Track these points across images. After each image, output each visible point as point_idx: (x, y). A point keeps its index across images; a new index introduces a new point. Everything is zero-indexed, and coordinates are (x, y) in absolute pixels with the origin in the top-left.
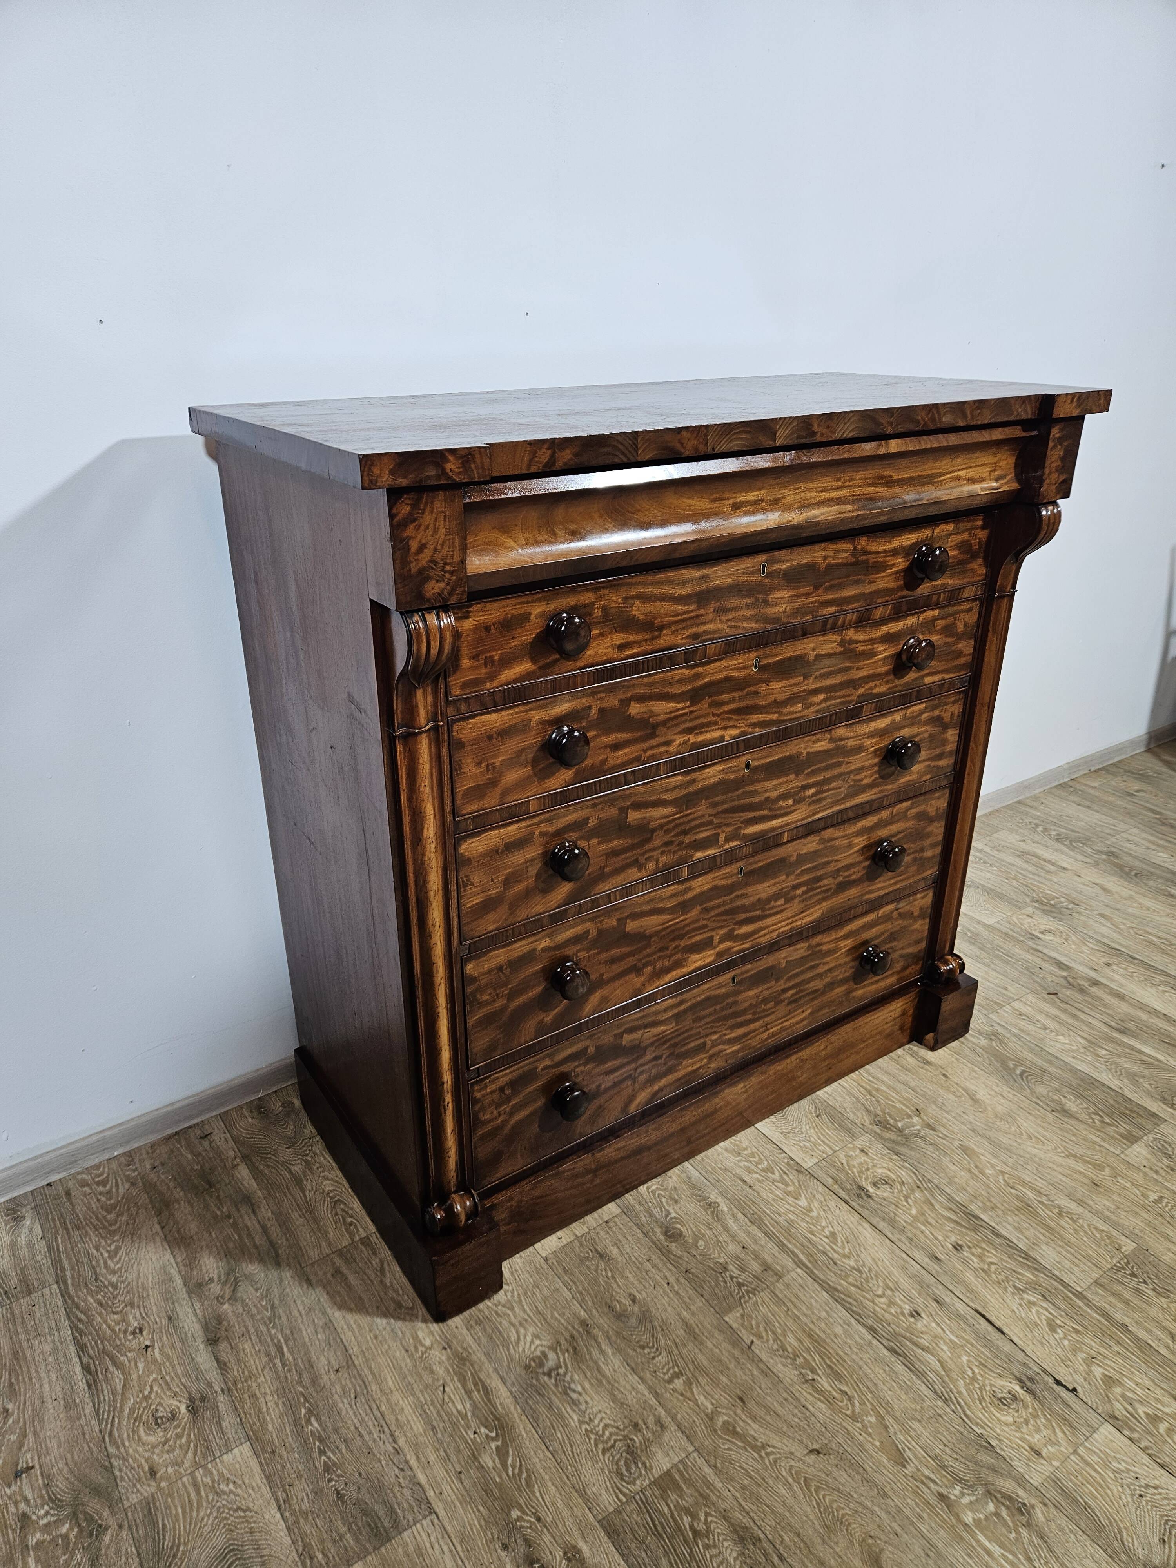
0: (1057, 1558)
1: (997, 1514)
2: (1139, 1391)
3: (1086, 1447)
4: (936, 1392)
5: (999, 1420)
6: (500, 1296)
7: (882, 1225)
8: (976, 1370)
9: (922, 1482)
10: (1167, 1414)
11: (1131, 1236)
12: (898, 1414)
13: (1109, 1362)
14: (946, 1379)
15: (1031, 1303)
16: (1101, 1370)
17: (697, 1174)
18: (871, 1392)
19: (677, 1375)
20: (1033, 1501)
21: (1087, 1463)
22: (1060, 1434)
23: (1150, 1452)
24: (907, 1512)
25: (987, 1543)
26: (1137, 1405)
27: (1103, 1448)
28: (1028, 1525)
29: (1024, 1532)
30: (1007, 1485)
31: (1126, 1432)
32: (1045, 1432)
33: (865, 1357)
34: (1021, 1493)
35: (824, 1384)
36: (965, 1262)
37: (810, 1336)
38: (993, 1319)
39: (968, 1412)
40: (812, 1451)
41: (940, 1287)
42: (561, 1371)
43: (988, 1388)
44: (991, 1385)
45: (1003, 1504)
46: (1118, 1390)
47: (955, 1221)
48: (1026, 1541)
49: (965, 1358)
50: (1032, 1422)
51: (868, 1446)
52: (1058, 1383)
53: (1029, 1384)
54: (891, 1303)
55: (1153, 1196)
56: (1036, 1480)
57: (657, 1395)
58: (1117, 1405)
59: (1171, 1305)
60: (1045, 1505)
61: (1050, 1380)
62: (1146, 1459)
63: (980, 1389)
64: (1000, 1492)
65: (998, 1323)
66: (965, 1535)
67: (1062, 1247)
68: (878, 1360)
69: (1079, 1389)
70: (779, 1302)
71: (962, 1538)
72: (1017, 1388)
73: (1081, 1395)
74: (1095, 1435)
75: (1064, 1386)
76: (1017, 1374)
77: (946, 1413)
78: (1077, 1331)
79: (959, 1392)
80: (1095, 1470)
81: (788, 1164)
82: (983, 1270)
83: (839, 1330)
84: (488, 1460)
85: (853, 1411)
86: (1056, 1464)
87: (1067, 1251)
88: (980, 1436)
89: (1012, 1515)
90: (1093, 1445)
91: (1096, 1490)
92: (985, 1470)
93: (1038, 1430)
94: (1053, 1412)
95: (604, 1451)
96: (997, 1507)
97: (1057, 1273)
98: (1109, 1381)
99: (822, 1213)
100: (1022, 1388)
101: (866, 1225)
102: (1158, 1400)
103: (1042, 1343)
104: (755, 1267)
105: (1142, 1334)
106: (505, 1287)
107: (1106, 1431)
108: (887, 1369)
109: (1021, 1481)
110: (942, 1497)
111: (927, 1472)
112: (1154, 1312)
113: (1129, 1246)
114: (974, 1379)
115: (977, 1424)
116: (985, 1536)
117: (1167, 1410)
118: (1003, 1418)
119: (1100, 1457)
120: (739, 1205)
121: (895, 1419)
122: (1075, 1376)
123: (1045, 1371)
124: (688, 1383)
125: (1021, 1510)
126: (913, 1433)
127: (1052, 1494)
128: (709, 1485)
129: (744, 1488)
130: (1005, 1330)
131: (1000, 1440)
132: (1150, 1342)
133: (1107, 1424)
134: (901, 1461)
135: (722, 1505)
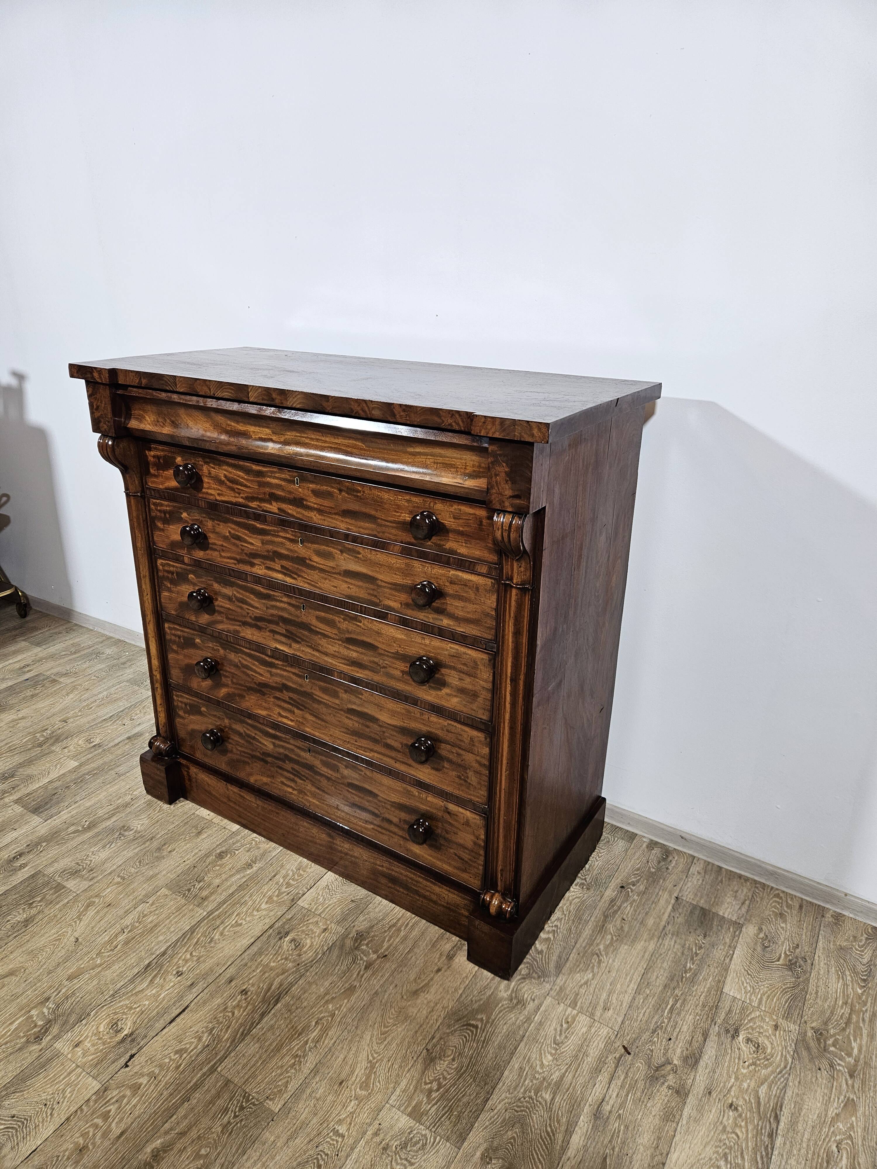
0: (6, 1057)
1: (36, 1026)
2: (128, 1107)
3: (82, 1073)
4: (119, 990)
5: (100, 1024)
6: (166, 806)
7: (255, 948)
8: (138, 1009)
9: (57, 989)
10: (110, 1125)
11: (286, 1109)
12: (103, 973)
13: (152, 1087)
14: (130, 994)
15: (200, 1039)
16: (145, 1082)
17: (274, 855)
18: (117, 959)
19: (123, 878)
20: (43, 1044)
21: (69, 1074)
22: (91, 1058)
23: (79, 1112)
24: (38, 985)
25: (17, 1022)
26: (116, 1106)
27: (81, 1083)
28: (28, 1042)
29: (24, 1039)
30: (55, 1030)
31: (94, 1097)
32: (92, 1049)
33: (143, 953)
34: (49, 1038)
35: (122, 938)
36: (232, 997)
37: (155, 926)
38: (182, 1016)
39: (105, 1007)
40: (77, 939)
41: (205, 985)
42: (122, 838)
43: (124, 1016)
44: (127, 1018)
45: (41, 1029)
46: (128, 1093)
47: (270, 989)
48: (18, 1041)
49: (147, 1003)
50: (100, 1042)
51: (81, 962)
52: (132, 1056)
53: (130, 1039)
54: (186, 961)
55: (342, 1129)
56: (58, 1045)
57: (110, 873)
58: (115, 1093)
59: (215, 1135)
60: (41, 1050)
61: (133, 1052)
62: (73, 1109)
63: (124, 1012)
64: (50, 1027)
65: (178, 1020)
66: (23, 1011)
67: (260, 1058)
68: (141, 959)
69: (127, 1069)
70: (178, 909)
71: (21, 1010)
72: (125, 1033)
73: (123, 1070)
74: (91, 1078)
75: (130, 1060)
76: (137, 1032)
77: (104, 996)
78: (178, 1067)
79: (120, 1002)
80: (64, 1079)
81: (298, 893)
82: (226, 1008)
83: (161, 938)
84: (72, 829)
85: (103, 953)
86: (69, 1056)
87: (257, 1061)
88: (89, 1015)
89: (35, 1033)
90: (84, 1077)
91: (51, 1078)
92: (65, 1018)
93: (93, 1045)
94: (107, 1054)
95: (77, 863)
96: (40, 1026)
97: (232, 1054)
98: (136, 1088)
99: (258, 917)
100: (126, 1035)
101: (252, 940)
102: (121, 1120)
103: (165, 1046)
104: (204, 893)
105: (182, 1112)
106: (172, 806)
107: (96, 1085)
108: (134, 964)
109: (57, 1037)
110: (48, 999)
111: (63, 991)
112: (206, 1122)
113: (275, 1106)
114: (131, 1008)
115: (97, 1013)
116: (22, 1021)
117: (114, 1125)
118: (102, 1026)
119: (74, 1081)
120: (252, 878)
121: (100, 971)
122: (138, 1067)
123: (141, 1048)
124: (118, 883)
125: (38, 1038)
126: (89, 981)
127: (48, 1054)
128: (57, 903)
129: (55, 916)
130: (173, 1024)
131: (86, 1025)
132: (175, 1117)
133: (100, 1086)
134: (70, 978)
135: (46, 911)
